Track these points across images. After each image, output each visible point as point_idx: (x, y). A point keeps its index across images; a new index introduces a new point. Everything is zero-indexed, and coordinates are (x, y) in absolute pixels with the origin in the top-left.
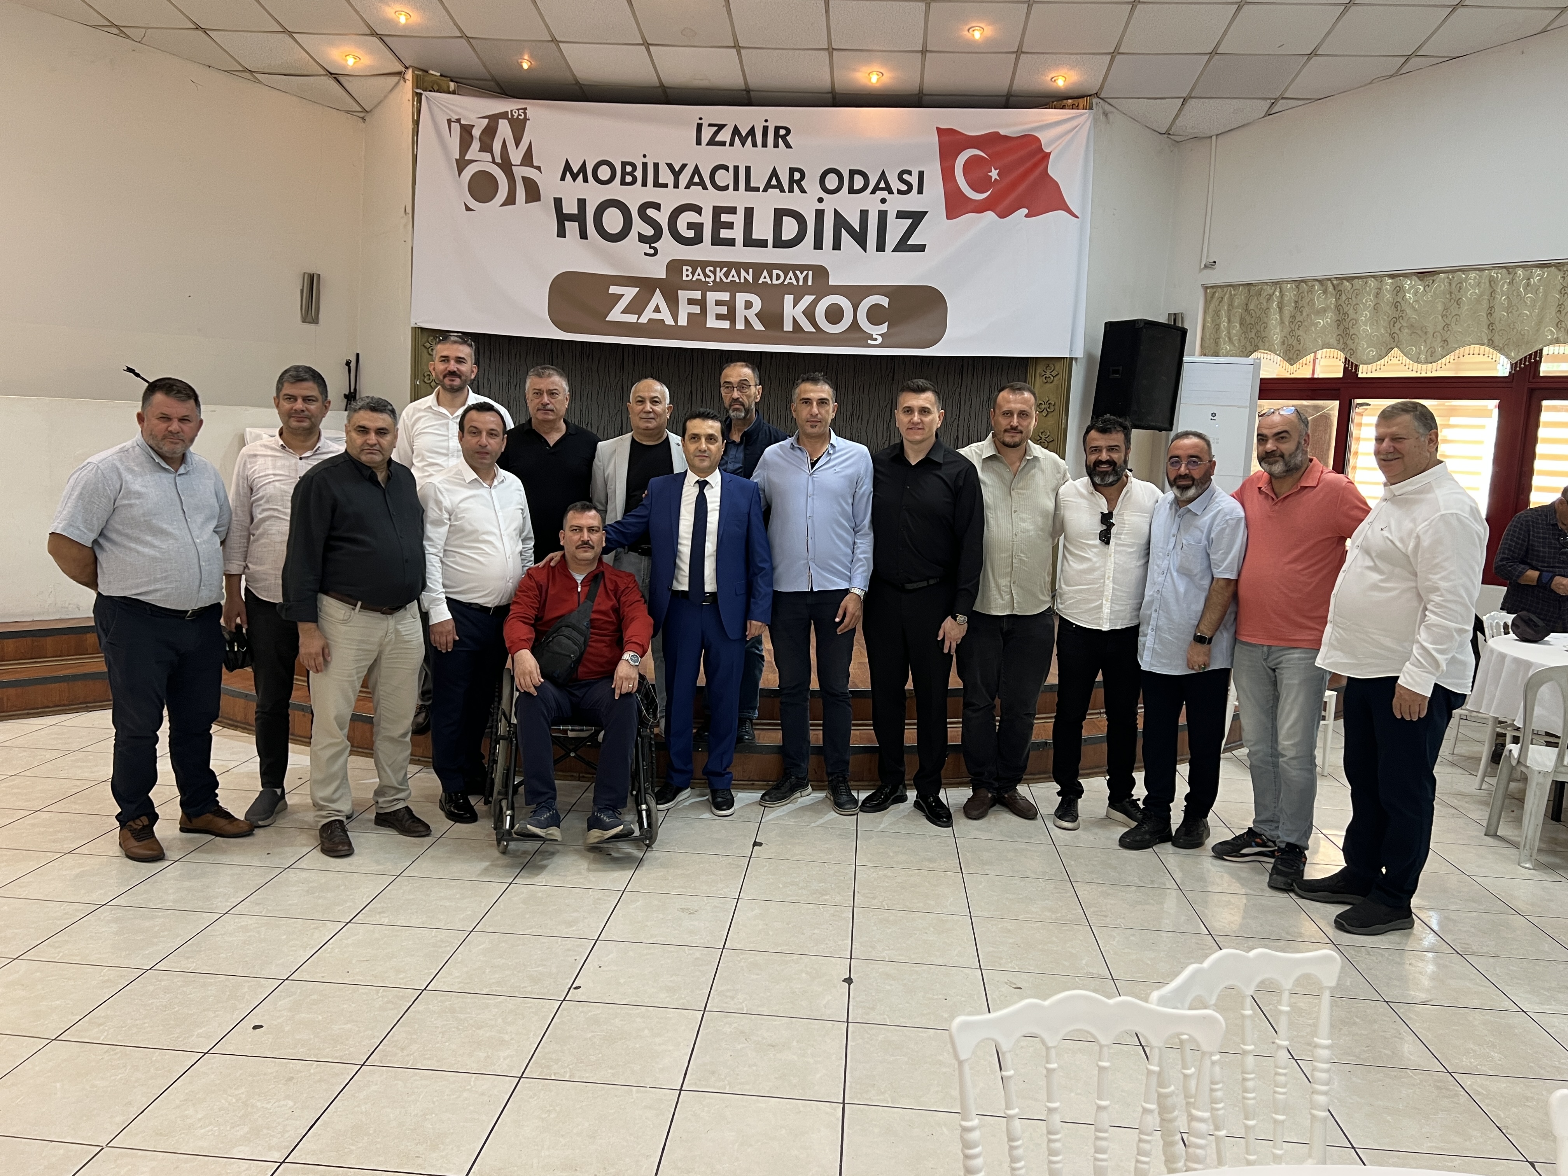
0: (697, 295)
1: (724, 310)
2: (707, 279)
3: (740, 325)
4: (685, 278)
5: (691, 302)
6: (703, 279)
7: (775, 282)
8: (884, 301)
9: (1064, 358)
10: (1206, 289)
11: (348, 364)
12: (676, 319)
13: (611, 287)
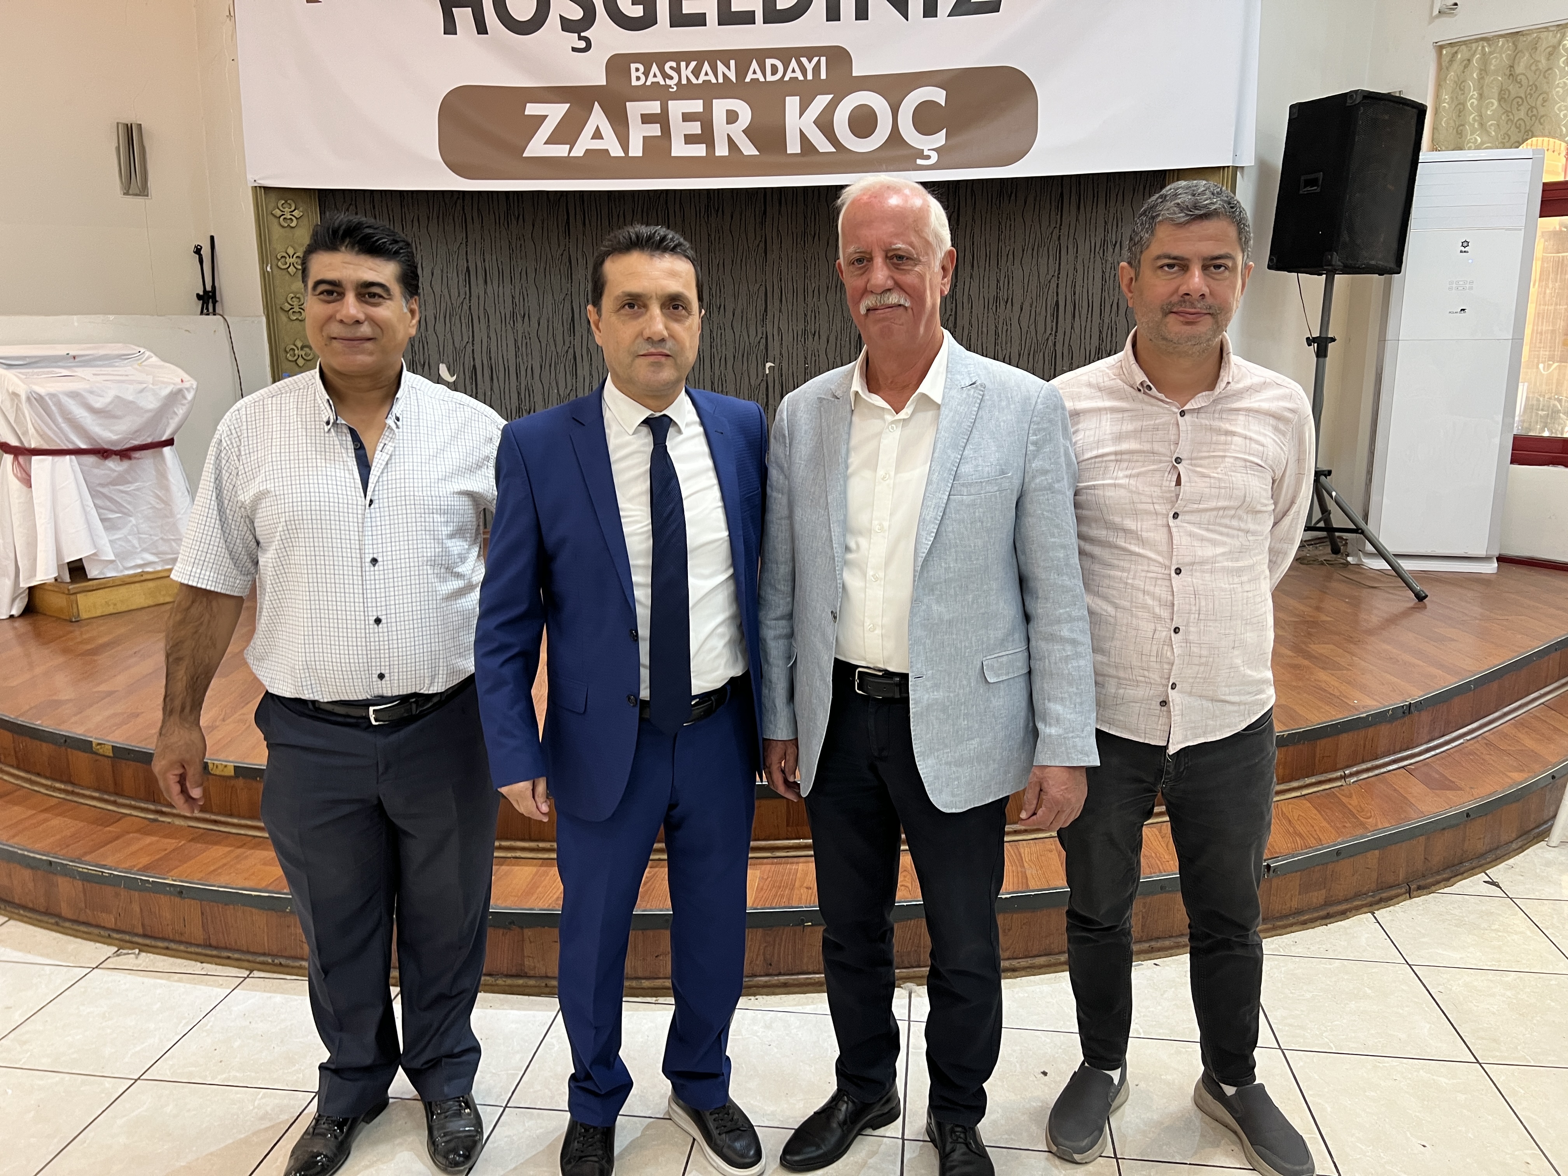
0: (654, 107)
1: (695, 128)
2: (668, 82)
3: (722, 150)
4: (634, 83)
5: (647, 119)
6: (662, 83)
7: (770, 78)
8: (939, 96)
9: (1224, 167)
10: (1440, 48)
11: (198, 251)
12: (625, 146)
13: (528, 105)
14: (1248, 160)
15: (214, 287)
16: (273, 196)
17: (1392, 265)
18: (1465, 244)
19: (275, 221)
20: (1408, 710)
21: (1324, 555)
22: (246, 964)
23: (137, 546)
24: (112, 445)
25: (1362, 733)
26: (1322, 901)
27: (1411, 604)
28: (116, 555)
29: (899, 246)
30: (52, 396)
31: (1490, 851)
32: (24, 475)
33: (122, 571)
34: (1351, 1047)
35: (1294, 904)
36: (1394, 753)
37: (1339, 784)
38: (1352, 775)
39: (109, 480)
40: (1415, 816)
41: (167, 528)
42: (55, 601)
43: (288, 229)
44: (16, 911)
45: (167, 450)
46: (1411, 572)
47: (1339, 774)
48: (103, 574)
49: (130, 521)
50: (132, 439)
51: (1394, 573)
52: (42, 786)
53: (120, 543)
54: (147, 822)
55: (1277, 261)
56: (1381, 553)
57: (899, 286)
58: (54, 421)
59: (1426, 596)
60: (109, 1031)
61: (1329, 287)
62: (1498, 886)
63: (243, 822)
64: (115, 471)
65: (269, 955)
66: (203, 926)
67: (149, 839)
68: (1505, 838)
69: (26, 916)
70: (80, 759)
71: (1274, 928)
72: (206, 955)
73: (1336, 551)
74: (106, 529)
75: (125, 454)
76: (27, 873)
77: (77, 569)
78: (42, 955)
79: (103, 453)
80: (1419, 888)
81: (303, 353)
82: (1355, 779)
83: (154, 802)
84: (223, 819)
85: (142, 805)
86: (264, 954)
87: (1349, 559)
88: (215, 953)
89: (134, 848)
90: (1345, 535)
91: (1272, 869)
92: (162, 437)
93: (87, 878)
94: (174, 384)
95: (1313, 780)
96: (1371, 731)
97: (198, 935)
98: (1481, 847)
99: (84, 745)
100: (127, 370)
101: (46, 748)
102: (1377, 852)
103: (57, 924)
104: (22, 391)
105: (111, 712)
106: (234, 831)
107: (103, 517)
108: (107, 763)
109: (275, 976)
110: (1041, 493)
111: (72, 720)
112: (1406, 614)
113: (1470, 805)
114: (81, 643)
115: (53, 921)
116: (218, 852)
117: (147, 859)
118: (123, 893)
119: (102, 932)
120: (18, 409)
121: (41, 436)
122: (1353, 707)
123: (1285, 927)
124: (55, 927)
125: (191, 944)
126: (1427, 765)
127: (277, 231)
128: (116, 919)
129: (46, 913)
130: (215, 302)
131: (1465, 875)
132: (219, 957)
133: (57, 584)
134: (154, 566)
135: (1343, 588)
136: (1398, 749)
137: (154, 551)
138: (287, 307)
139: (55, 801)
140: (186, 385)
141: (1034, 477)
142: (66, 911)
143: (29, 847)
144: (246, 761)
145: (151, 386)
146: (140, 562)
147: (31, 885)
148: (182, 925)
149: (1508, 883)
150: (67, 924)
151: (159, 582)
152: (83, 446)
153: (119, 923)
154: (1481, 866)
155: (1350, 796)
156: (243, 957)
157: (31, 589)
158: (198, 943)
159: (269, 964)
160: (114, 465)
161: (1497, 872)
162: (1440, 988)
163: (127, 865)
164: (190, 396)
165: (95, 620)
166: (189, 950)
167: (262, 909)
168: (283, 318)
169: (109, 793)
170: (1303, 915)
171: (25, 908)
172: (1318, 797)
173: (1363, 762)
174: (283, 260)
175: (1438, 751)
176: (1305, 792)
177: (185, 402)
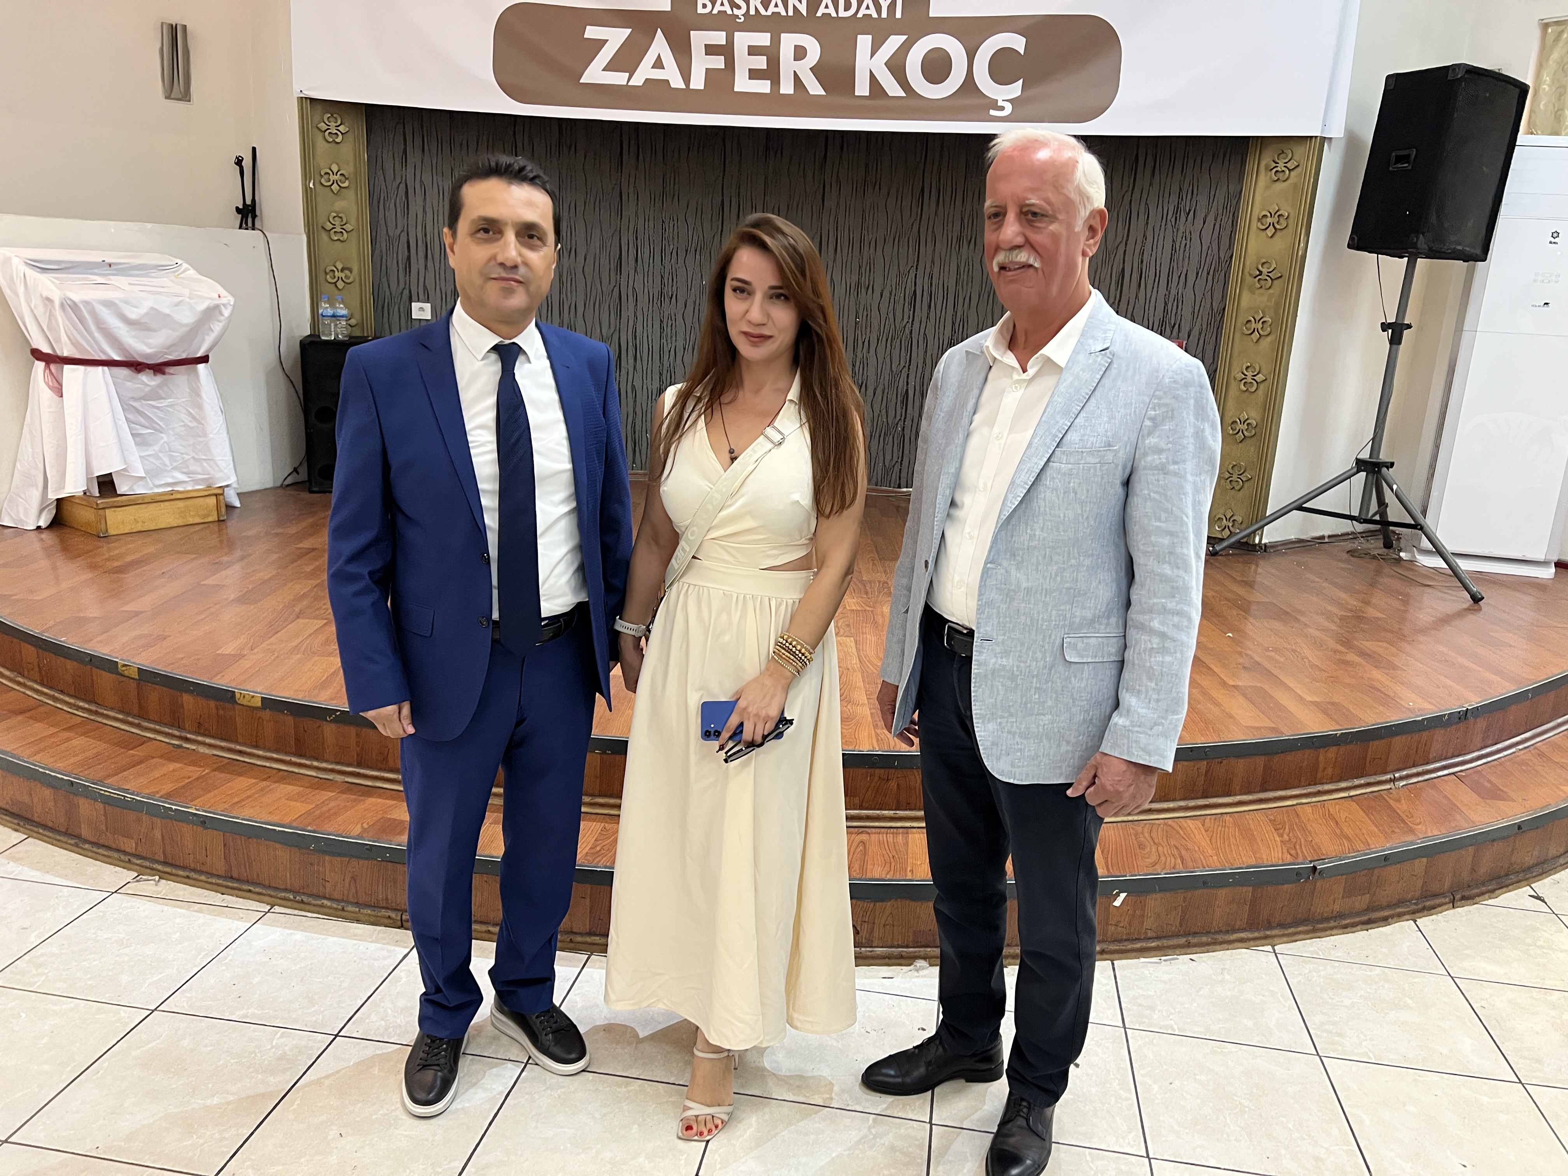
0: (719, 38)
1: (761, 62)
2: (736, 11)
3: (787, 88)
4: (700, 10)
5: (711, 50)
6: (729, 12)
7: (842, 14)
9: (1311, 137)
10: (1545, 26)
11: (239, 162)
12: (687, 78)
13: (588, 27)
14: (1336, 131)
15: (253, 200)
16: (319, 108)
17: (1478, 251)
18: (1555, 235)
19: (320, 135)
20: (1464, 716)
21: (1376, 548)
22: (267, 899)
23: (168, 464)
24: (146, 358)
25: (1416, 736)
26: (1365, 906)
27: (1466, 606)
28: (146, 472)
29: (1033, 201)
30: (87, 303)
31: (1537, 865)
32: (56, 385)
33: (152, 489)
34: (1393, 1059)
35: (1337, 907)
36: (1446, 759)
37: (1388, 787)
38: (1401, 778)
39: (142, 394)
40: (1465, 825)
41: (199, 447)
42: (83, 515)
43: (333, 145)
44: (36, 829)
45: (201, 367)
46: (1468, 572)
47: (1388, 777)
48: (133, 490)
49: (162, 438)
50: (166, 354)
51: (1450, 572)
52: (65, 704)
53: (151, 459)
54: (171, 748)
55: (1358, 240)
56: (1439, 551)
57: (1028, 244)
58: (87, 330)
59: (1483, 598)
60: (126, 958)
61: (1410, 269)
62: (1543, 901)
63: (268, 754)
64: (148, 385)
65: (290, 891)
66: (225, 858)
67: (172, 766)
68: (1553, 851)
69: (45, 836)
70: (105, 679)
71: (1314, 931)
72: (227, 887)
73: (1388, 545)
74: (137, 444)
75: (159, 368)
76: (47, 792)
77: (106, 484)
78: (59, 876)
79: (137, 366)
80: (1463, 898)
81: (343, 275)
82: (1404, 783)
83: (179, 728)
84: (248, 750)
85: (167, 730)
86: (285, 890)
87: (1402, 554)
88: (235, 885)
89: (157, 774)
90: (1398, 530)
91: (1318, 871)
92: (197, 353)
93: (108, 801)
94: (211, 299)
95: (1362, 782)
96: (1425, 735)
97: (220, 867)
98: (1529, 860)
99: (110, 666)
100: (165, 281)
101: (70, 665)
102: (1425, 860)
103: (77, 845)
104: (56, 296)
105: (137, 633)
106: (259, 763)
107: (134, 432)
108: (133, 685)
109: (296, 912)
110: (1151, 472)
111: (98, 639)
112: (1460, 614)
113: (1523, 817)
114: (108, 560)
115: (73, 842)
116: (242, 783)
117: (171, 785)
118: (145, 818)
119: (123, 857)
120: (51, 316)
121: (73, 344)
122: (1409, 709)
123: (1324, 930)
124: (74, 848)
125: (212, 875)
126: (1478, 772)
127: (321, 146)
128: (137, 844)
129: (66, 834)
130: (254, 217)
131: (1510, 887)
132: (240, 890)
133: (85, 497)
134: (184, 485)
135: (1396, 584)
136: (1449, 754)
137: (185, 470)
138: (329, 226)
139: (79, 720)
140: (223, 301)
141: (1145, 454)
142: (85, 832)
143: (50, 766)
144: (274, 693)
145: (188, 300)
146: (170, 480)
147: (51, 804)
148: (204, 854)
149: (1554, 899)
150: (87, 846)
151: (189, 502)
152: (117, 358)
153: (140, 849)
154: (1526, 879)
155: (1398, 800)
156: (264, 892)
157: (59, 501)
158: (220, 873)
159: (289, 900)
160: (147, 379)
161: (1542, 886)
162: (1484, 1003)
163: (152, 789)
164: (227, 313)
165: (124, 537)
166: (210, 880)
167: (285, 844)
168: (324, 236)
169: (134, 716)
170: (1344, 919)
171: (45, 827)
172: (1365, 799)
173: (1414, 766)
174: (326, 176)
175: (1489, 759)
176: (1353, 793)
177: (222, 318)
